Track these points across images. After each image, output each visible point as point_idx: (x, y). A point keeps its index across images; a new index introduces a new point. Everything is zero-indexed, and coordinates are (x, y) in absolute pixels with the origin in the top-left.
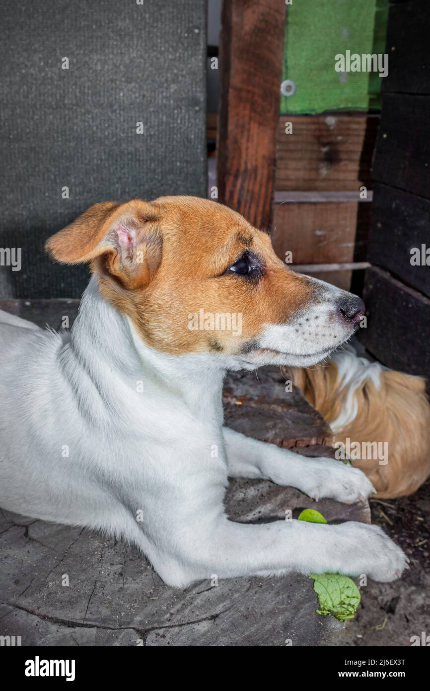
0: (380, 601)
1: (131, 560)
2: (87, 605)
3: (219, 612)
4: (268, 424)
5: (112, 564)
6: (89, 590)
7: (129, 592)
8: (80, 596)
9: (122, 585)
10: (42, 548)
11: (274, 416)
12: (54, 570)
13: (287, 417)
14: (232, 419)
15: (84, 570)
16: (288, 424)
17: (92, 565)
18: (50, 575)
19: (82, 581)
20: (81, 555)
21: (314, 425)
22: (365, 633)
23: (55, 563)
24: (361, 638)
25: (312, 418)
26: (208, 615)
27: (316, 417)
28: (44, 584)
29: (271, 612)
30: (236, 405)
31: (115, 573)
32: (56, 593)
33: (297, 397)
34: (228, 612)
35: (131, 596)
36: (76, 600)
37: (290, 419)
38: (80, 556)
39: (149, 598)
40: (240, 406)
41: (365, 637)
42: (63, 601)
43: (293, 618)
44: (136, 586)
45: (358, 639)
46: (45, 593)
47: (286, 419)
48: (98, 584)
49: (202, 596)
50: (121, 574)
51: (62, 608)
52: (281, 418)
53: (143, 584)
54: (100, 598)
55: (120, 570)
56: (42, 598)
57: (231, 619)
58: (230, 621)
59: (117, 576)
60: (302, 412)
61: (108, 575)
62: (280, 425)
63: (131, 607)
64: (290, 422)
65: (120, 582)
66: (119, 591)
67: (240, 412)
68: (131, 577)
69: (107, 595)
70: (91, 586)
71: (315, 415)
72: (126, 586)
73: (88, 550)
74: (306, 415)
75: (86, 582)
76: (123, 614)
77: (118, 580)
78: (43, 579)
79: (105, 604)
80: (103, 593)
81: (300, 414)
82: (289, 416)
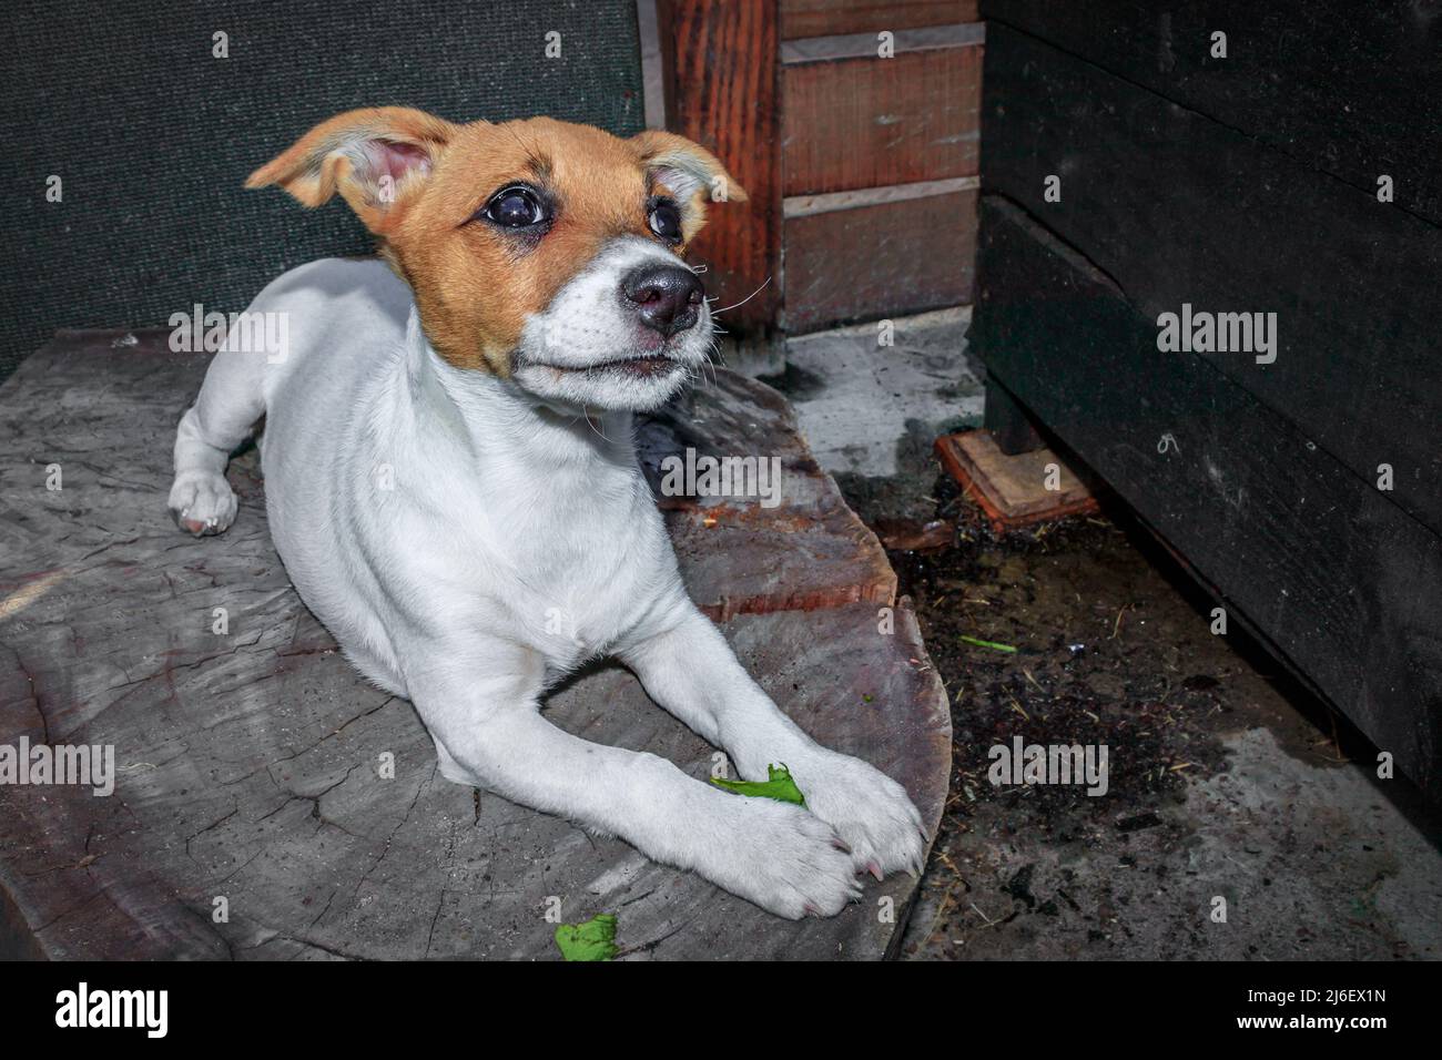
0: (1001, 877)
1: (505, 850)
2: (428, 935)
3: (660, 936)
4: (765, 563)
5: (471, 860)
6: (431, 908)
7: (502, 907)
8: (416, 921)
9: (489, 897)
10: (345, 837)
11: (779, 543)
12: (368, 877)
13: (804, 546)
14: (697, 556)
15: (421, 874)
16: (806, 560)
17: (436, 864)
18: (363, 885)
19: (420, 894)
20: (414, 844)
21: (857, 559)
22: (969, 937)
23: (371, 863)
24: (960, 945)
25: (853, 545)
26: (641, 943)
27: (861, 542)
28: (353, 903)
29: (754, 932)
30: (704, 525)
31: (477, 876)
32: (374, 916)
33: (826, 500)
34: (675, 936)
35: (506, 916)
36: (411, 927)
37: (809, 549)
38: (414, 848)
39: (537, 917)
40: (712, 526)
41: (970, 941)
42: (388, 931)
43: (792, 941)
44: (514, 897)
45: (956, 947)
46: (355, 917)
47: (802, 550)
48: (447, 898)
49: (630, 910)
50: (487, 878)
51: (386, 942)
52: (793, 548)
53: (526, 892)
54: (451, 921)
55: (485, 870)
56: (351, 926)
57: (681, 948)
58: (679, 952)
59: (480, 880)
60: (834, 532)
61: (464, 879)
62: (789, 564)
63: (506, 935)
64: (809, 556)
65: (486, 891)
66: (484, 908)
67: (713, 540)
68: (505, 881)
69: (463, 916)
70: (434, 901)
71: (860, 538)
72: (497, 897)
73: (428, 836)
74: (840, 539)
75: (426, 895)
76: (492, 947)
77: (482, 887)
78: (350, 893)
79: (460, 931)
80: (457, 913)
81: (831, 537)
82: (807, 544)
